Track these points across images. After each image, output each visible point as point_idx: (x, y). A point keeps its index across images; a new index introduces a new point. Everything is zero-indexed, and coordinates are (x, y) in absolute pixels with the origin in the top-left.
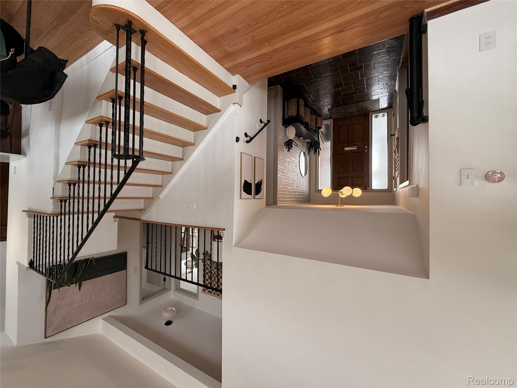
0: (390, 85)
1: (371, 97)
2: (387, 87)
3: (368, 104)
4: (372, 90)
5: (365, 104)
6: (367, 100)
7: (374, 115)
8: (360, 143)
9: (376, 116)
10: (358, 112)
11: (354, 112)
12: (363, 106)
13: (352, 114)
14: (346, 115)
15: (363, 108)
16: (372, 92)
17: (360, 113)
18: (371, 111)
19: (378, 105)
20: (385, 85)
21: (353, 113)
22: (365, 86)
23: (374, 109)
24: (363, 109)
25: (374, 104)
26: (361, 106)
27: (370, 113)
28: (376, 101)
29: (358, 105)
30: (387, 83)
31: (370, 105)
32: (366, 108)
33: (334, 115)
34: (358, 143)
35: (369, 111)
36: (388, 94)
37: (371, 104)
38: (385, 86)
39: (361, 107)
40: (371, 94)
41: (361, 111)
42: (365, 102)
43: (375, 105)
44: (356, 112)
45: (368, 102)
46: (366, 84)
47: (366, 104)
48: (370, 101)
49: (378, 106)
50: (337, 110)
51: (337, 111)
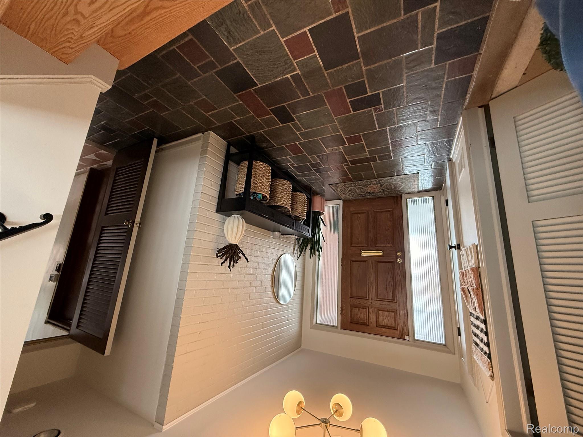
0: (441, 147)
1: (403, 168)
2: (433, 151)
3: (398, 181)
4: (405, 155)
5: (393, 180)
6: (396, 175)
7: (411, 199)
8: (388, 245)
9: (414, 201)
10: (383, 193)
11: (376, 192)
12: (390, 184)
13: (372, 194)
14: (364, 195)
15: (390, 187)
16: (405, 159)
17: (387, 194)
18: (405, 192)
19: (416, 183)
20: (430, 146)
21: (374, 194)
22: (390, 147)
23: (409, 190)
24: (391, 189)
25: (410, 182)
26: (387, 183)
27: (403, 195)
28: (413, 177)
29: (381, 182)
30: (433, 144)
31: (402, 183)
32: (395, 187)
33: (343, 195)
34: (384, 246)
35: (402, 191)
36: (435, 165)
37: (404, 181)
38: (431, 150)
39: (386, 185)
40: (402, 163)
41: (387, 191)
42: (393, 177)
43: (412, 184)
44: (379, 192)
45: (399, 177)
46: (391, 143)
47: (395, 181)
48: (401, 176)
49: (416, 186)
50: (347, 187)
51: (346, 189)
